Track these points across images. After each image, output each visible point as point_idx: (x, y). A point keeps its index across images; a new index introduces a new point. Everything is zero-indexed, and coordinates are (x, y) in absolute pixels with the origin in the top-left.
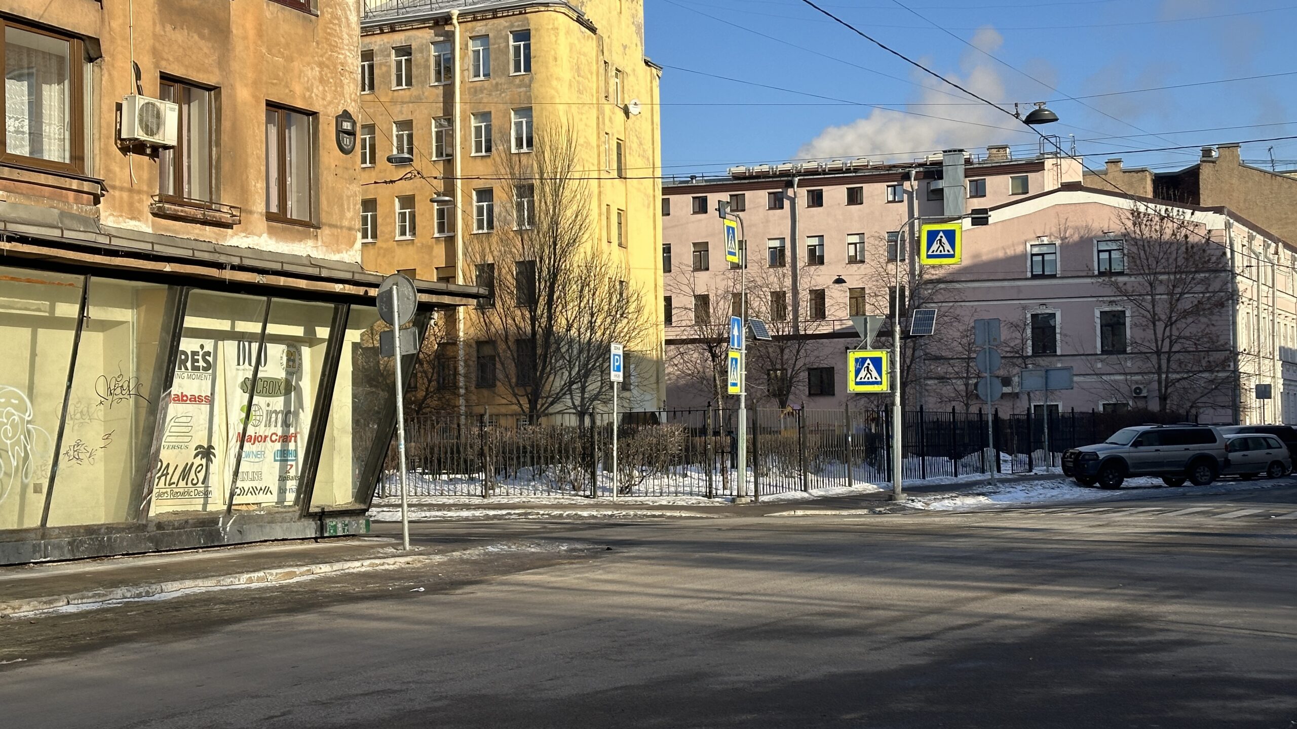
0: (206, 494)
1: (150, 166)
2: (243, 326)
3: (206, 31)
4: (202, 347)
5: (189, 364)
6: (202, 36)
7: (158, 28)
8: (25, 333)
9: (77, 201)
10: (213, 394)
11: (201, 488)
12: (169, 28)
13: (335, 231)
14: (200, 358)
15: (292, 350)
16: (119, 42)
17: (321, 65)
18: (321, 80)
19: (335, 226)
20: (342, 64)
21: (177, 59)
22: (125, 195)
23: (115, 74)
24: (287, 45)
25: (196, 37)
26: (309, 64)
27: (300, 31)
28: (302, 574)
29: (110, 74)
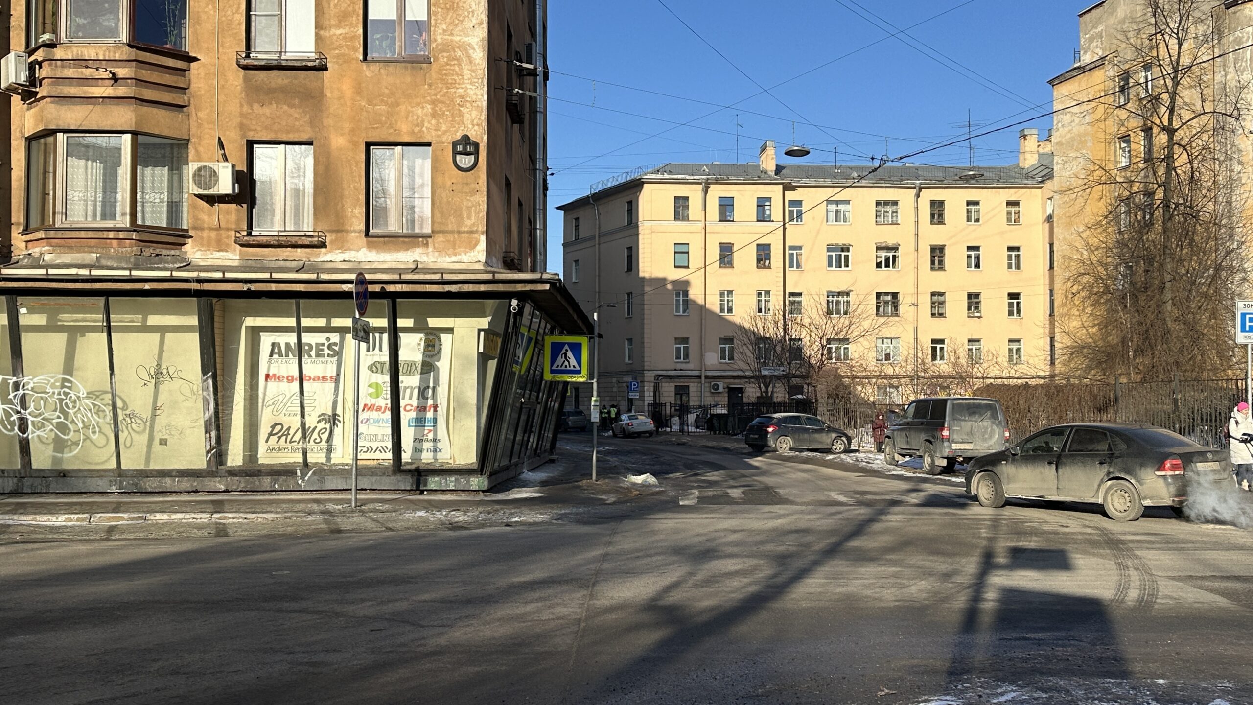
0: (330, 450)
1: (238, 210)
3: (297, 101)
4: (328, 339)
5: (313, 353)
6: (291, 106)
7: (246, 109)
9: (120, 245)
10: (338, 374)
11: (324, 445)
12: (256, 106)
14: (325, 348)
15: (431, 337)
16: (206, 126)
17: (433, 103)
18: (434, 115)
19: (452, 232)
20: (462, 97)
21: (266, 128)
22: (213, 234)
23: (201, 149)
24: (392, 94)
25: (285, 107)
26: (418, 104)
27: (408, 79)
29: (197, 151)
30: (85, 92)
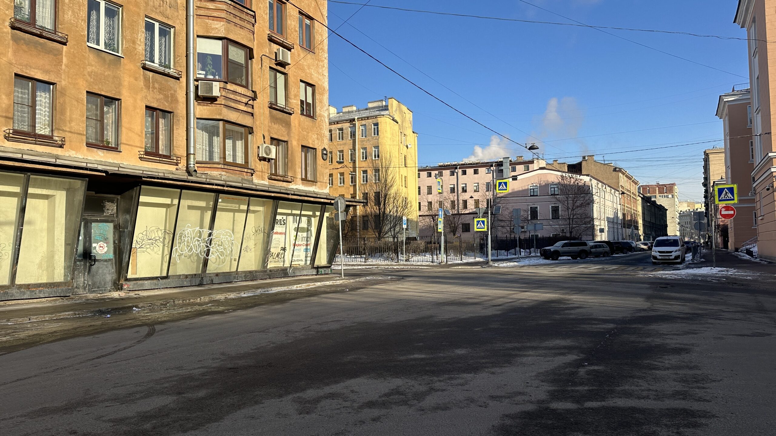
0: (284, 261)
1: (267, 164)
2: (294, 212)
3: (284, 125)
4: (283, 218)
5: (279, 223)
6: (282, 126)
7: (270, 124)
8: (232, 214)
9: (246, 175)
10: (286, 232)
11: (282, 259)
12: (273, 124)
13: (321, 183)
14: (282, 221)
15: (309, 219)
16: (258, 128)
17: (317, 134)
18: (318, 139)
19: (322, 182)
20: (323, 134)
21: (275, 133)
22: (260, 173)
23: (257, 137)
24: (307, 129)
25: (281, 126)
26: (314, 134)
27: (311, 124)
28: (312, 285)
29: (256, 138)
30: (237, 107)
